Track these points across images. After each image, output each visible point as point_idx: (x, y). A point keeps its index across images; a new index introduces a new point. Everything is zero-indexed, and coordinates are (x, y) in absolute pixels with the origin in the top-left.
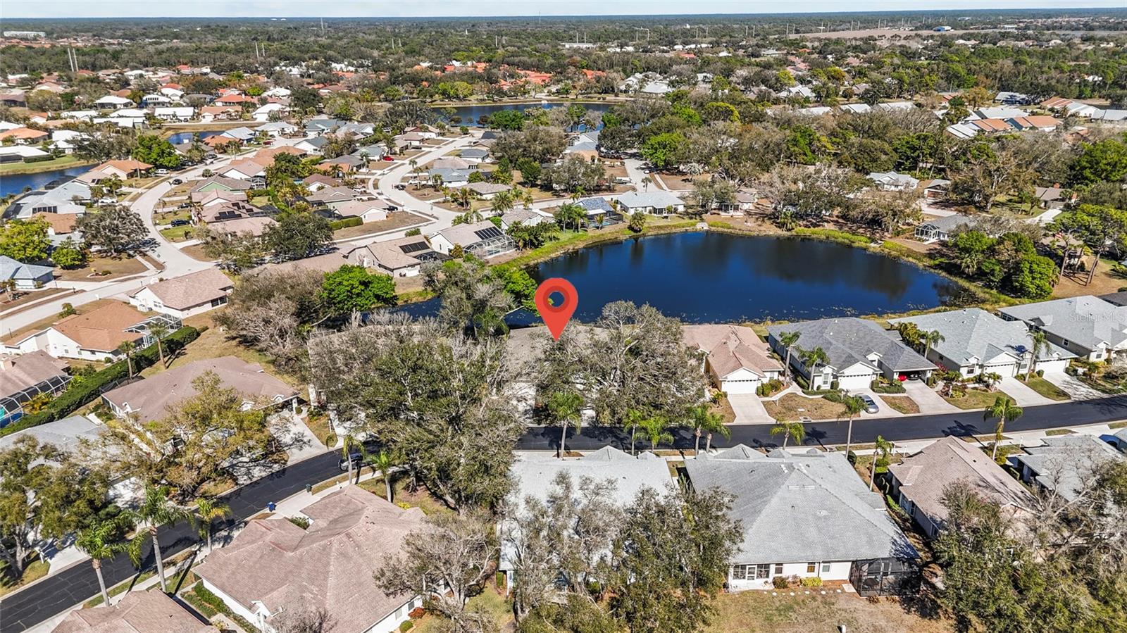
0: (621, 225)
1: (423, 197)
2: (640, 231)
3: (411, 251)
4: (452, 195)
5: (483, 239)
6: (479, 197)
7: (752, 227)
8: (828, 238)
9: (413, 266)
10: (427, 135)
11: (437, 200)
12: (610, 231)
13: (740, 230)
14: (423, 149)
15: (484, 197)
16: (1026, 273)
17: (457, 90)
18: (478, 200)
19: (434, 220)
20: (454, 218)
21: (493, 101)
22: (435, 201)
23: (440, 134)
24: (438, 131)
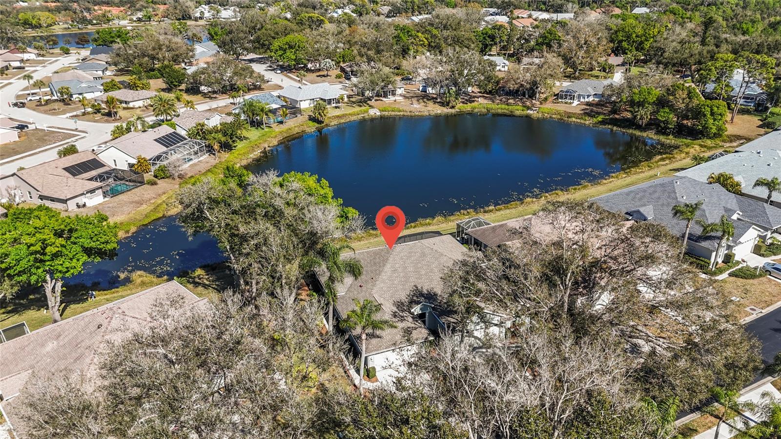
0: (300, 119)
1: (54, 112)
2: (323, 122)
3: (81, 173)
4: (93, 106)
5: (167, 147)
6: (124, 105)
7: (418, 108)
8: (488, 111)
9: (92, 191)
10: (26, 56)
11: (75, 113)
12: (293, 125)
13: (410, 112)
14: (26, 69)
15: (131, 105)
16: (709, 116)
17: (39, 19)
18: (124, 108)
19: (83, 135)
20: (113, 129)
21: (79, 28)
22: (71, 114)
23: (39, 55)
24: (36, 52)
